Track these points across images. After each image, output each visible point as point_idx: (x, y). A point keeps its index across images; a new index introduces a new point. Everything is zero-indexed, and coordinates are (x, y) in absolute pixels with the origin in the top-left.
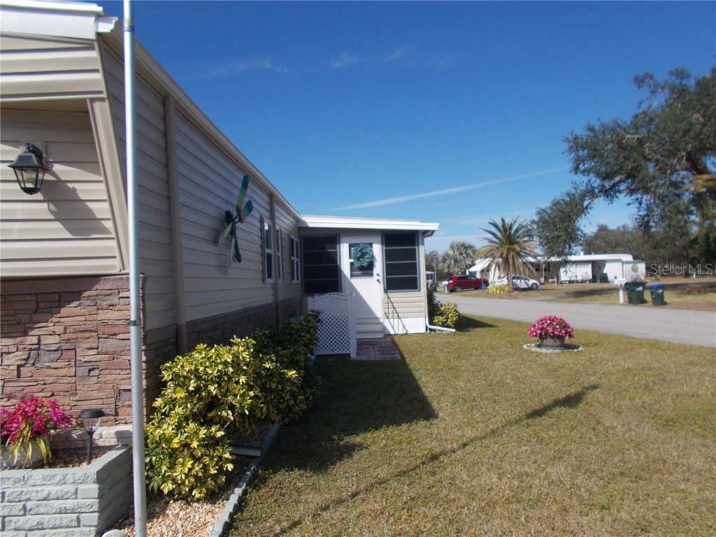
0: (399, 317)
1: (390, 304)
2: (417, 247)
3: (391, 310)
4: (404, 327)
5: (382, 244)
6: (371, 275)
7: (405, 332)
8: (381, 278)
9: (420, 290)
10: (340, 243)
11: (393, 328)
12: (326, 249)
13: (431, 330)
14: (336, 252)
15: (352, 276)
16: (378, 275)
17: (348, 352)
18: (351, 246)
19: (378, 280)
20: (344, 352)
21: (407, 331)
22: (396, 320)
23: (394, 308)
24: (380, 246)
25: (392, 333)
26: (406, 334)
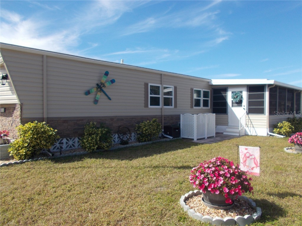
0: (253, 127)
1: (249, 121)
2: (265, 93)
3: (250, 123)
4: (256, 132)
5: (247, 91)
6: (241, 106)
7: (256, 135)
8: (245, 108)
9: (265, 115)
10: (228, 91)
11: (250, 132)
12: (222, 94)
13: (270, 135)
14: (226, 96)
15: (232, 106)
16: (244, 106)
17: (193, 138)
18: (232, 93)
19: (244, 109)
20: (192, 138)
21: (257, 134)
22: (252, 128)
23: (251, 122)
24: (246, 92)
25: (250, 134)
26: (256, 136)
